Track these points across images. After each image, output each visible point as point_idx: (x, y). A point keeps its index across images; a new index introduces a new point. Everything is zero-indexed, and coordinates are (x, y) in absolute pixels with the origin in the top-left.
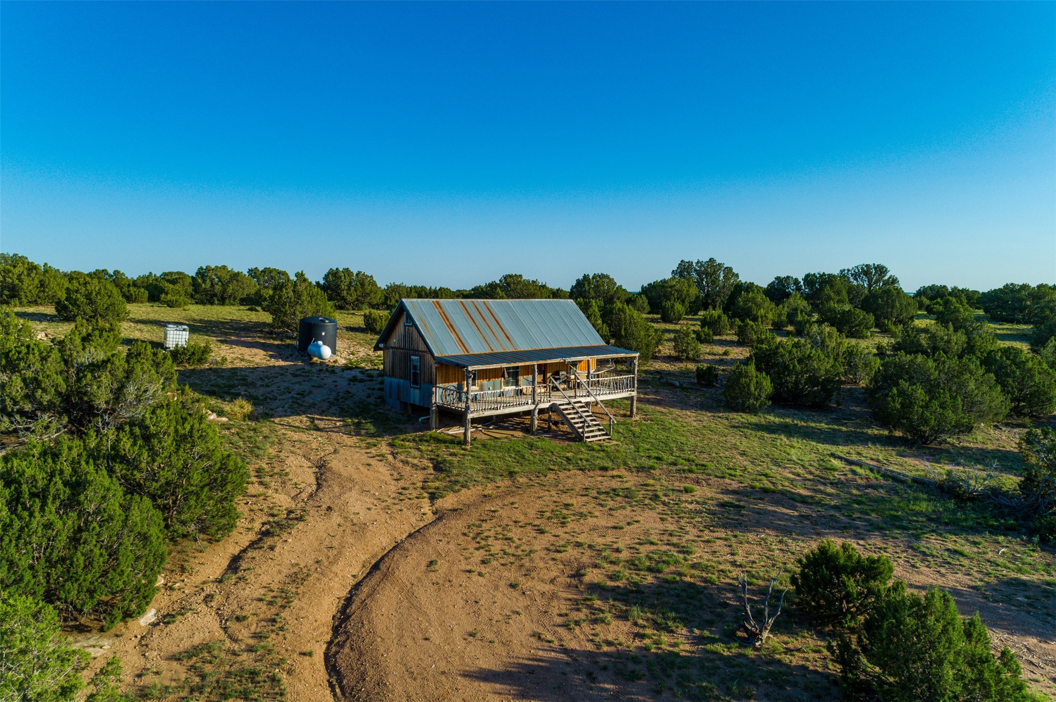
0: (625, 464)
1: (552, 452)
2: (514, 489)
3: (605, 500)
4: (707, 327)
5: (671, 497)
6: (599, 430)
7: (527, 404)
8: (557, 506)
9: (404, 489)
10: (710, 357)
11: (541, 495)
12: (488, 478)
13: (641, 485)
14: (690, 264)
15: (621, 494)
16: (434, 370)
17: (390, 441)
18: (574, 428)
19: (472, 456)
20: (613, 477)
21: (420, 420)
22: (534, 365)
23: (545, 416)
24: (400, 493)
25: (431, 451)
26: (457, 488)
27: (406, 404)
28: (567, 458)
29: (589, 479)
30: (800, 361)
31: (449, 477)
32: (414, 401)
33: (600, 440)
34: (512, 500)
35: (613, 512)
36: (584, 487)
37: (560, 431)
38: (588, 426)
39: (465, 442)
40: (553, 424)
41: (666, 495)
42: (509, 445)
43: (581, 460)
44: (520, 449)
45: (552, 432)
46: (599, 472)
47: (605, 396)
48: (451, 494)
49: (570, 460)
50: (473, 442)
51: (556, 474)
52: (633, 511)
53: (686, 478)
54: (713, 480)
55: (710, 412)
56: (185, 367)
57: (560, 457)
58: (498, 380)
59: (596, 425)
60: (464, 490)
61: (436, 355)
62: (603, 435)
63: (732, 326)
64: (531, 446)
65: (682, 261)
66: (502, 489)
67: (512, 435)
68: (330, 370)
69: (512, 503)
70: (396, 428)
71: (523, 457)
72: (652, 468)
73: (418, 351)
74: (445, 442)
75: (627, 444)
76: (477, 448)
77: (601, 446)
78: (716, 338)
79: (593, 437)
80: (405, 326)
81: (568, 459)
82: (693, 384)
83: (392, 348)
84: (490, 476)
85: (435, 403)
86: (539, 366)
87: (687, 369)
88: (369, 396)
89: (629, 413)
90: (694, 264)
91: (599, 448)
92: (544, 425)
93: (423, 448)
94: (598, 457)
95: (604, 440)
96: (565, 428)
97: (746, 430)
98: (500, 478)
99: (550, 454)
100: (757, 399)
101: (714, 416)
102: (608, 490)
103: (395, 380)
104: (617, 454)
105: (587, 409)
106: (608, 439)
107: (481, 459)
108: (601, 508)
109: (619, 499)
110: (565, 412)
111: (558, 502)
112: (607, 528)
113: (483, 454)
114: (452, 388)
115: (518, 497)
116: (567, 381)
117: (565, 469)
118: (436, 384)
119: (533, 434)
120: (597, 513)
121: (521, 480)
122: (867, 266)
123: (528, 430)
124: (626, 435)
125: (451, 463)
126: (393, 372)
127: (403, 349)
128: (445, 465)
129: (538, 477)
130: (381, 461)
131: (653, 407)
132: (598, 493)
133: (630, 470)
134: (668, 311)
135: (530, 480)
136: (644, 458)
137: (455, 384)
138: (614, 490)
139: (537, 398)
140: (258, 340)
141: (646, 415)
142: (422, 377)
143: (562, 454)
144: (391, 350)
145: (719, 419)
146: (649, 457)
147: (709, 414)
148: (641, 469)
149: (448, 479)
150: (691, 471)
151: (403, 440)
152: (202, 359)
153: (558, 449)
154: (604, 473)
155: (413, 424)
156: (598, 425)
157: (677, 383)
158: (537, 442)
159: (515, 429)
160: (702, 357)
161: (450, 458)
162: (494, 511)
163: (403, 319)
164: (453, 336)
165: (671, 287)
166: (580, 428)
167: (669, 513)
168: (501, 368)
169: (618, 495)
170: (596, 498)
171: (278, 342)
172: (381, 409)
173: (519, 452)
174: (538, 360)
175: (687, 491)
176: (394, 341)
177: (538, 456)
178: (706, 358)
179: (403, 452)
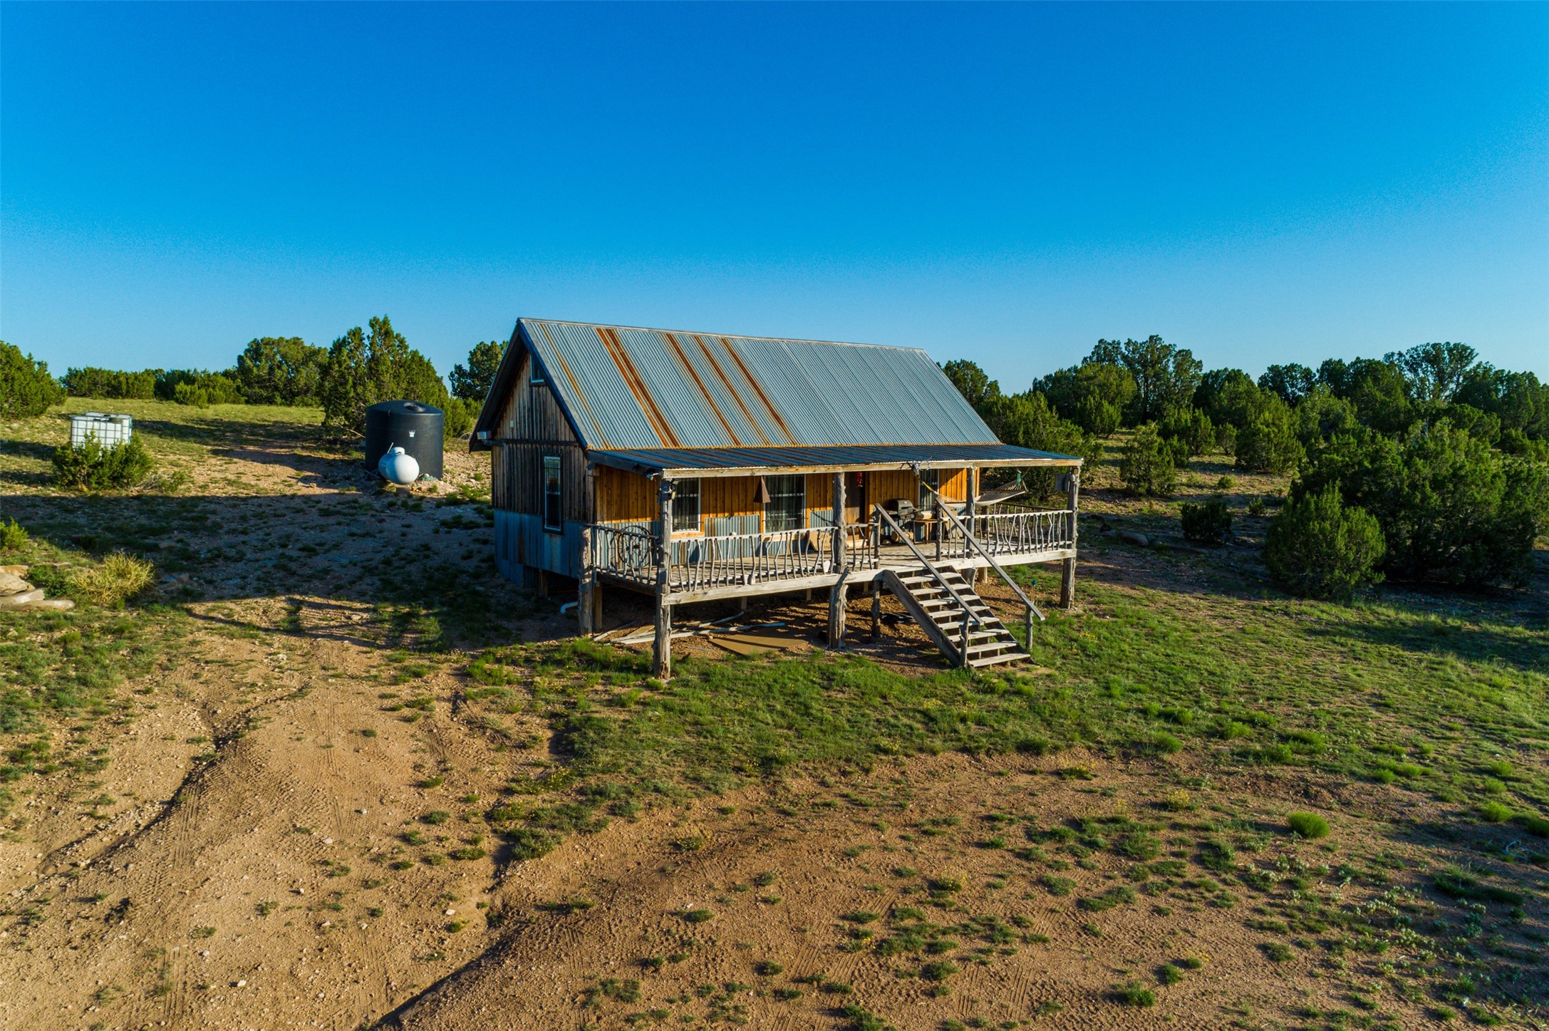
0: (1086, 733)
1: (884, 697)
2: (772, 818)
3: (1056, 866)
4: (1176, 437)
5: (1262, 854)
6: (1000, 638)
7: (821, 571)
8: (905, 891)
9: (427, 819)
10: (1192, 491)
11: (856, 842)
12: (697, 780)
13: (1154, 805)
14: (1116, 345)
15: (1101, 839)
16: (590, 487)
17: (466, 661)
18: (938, 631)
19: (666, 707)
20: (1059, 773)
21: (563, 609)
22: (836, 475)
23: (866, 604)
24: (406, 838)
25: (563, 691)
26: (594, 815)
27: (536, 570)
28: (925, 714)
29: (992, 780)
30: (1437, 484)
31: (582, 775)
32: (551, 566)
33: (1003, 664)
34: (759, 863)
35: (1093, 918)
36: (984, 812)
37: (900, 638)
38: (975, 628)
39: (655, 667)
40: (884, 622)
41: (1243, 848)
42: (769, 676)
43: (963, 720)
44: (800, 687)
45: (883, 642)
46: (1018, 759)
47: (1007, 556)
48: (570, 841)
49: (933, 719)
50: (678, 667)
51: (896, 764)
52: (1159, 911)
53: (1269, 779)
54: (1352, 788)
55: (1240, 598)
56: (81, 491)
57: (904, 711)
58: (752, 517)
59: (989, 626)
60: (615, 826)
61: (591, 446)
62: (1010, 650)
63: (1220, 437)
64: (829, 679)
65: (1101, 341)
66: (737, 818)
67: (783, 650)
68: (412, 504)
69: (760, 881)
70: (496, 629)
71: (806, 711)
72: (1163, 746)
73: (558, 443)
74: (605, 666)
75: (1076, 676)
76: (686, 684)
77: (1008, 680)
78: (1194, 459)
79: (986, 654)
80: (531, 386)
81: (928, 718)
82: (1175, 539)
83: (508, 441)
84: (706, 773)
85: (591, 568)
86: (851, 477)
87: (1153, 513)
88: (468, 556)
89: (1057, 599)
90: (1123, 346)
91: (1004, 685)
92: (861, 625)
93: (541, 681)
94: (1006, 712)
95: (1013, 664)
96: (914, 631)
97: (1350, 642)
98: (734, 778)
99: (877, 701)
100: (1350, 570)
101: (1253, 607)
102: (1057, 826)
103: (514, 517)
104: (1056, 703)
105: (966, 586)
106: (1025, 661)
107: (689, 718)
108: (1050, 901)
109: (1097, 858)
110: (915, 592)
111: (911, 874)
112: (1090, 995)
113: (700, 701)
114: (637, 531)
115: (779, 852)
116: (914, 525)
117: (921, 750)
118: (595, 520)
119: (834, 646)
120: (1041, 924)
121: (795, 785)
122: (1434, 346)
123: (821, 636)
124: (1066, 652)
125: (601, 729)
126: (510, 497)
127: (527, 441)
128: (584, 736)
129: (844, 774)
130: (408, 720)
131: (1106, 585)
132: (1031, 835)
133: (1100, 750)
134: (1089, 416)
135: (823, 783)
136: (1131, 716)
137: (645, 522)
138: (1077, 824)
139: (845, 559)
140: (298, 452)
141: (1097, 603)
142: (567, 506)
143: (912, 701)
144: (506, 447)
145: (1268, 614)
146: (1144, 712)
147: (1241, 603)
148: (1132, 749)
149: (577, 783)
150: (1276, 758)
151: (498, 661)
152: (122, 476)
153: (898, 687)
154: (1032, 763)
155: (543, 619)
156: (997, 625)
157: (1143, 538)
158: (845, 666)
159: (790, 634)
160: (1176, 492)
161: (606, 713)
162: (692, 918)
163: (527, 372)
164: (642, 406)
165: (1088, 378)
166: (953, 632)
167: (1281, 921)
168: (752, 478)
169: (1093, 845)
170: (1026, 855)
171: (338, 456)
172: (482, 584)
173: (796, 695)
174: (846, 463)
175: (1297, 829)
176: (512, 424)
177: (845, 710)
178: (1185, 493)
179: (484, 694)
